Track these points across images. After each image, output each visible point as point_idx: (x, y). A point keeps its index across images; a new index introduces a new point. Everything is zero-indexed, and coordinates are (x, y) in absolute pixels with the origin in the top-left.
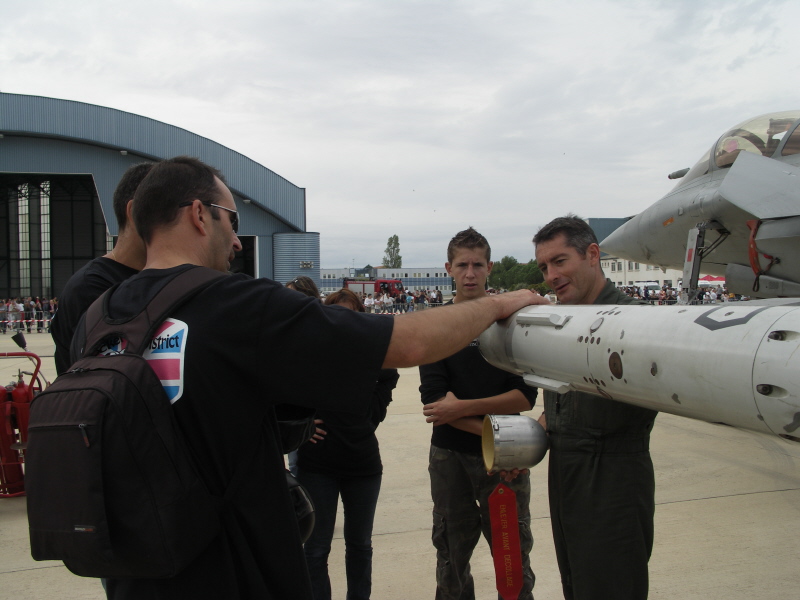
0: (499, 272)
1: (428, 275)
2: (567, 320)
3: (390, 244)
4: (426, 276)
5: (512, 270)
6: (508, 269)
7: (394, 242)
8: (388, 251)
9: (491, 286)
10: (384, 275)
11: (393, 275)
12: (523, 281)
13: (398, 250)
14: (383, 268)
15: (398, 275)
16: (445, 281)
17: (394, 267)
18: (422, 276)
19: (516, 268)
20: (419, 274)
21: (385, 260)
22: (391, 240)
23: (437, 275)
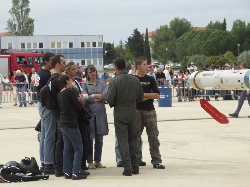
0: (167, 39)
1: (71, 45)
2: (214, 74)
3: (16, 2)
4: (68, 47)
5: (186, 36)
6: (178, 35)
8: (14, 11)
10: (10, 44)
11: (23, 45)
12: (199, 52)
13: (28, 11)
14: (7, 35)
15: (29, 44)
16: (94, 53)
17: (23, 34)
18: (63, 47)
20: (59, 44)
21: (10, 24)
23: (83, 44)
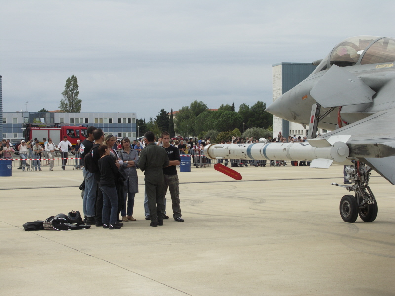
0: (187, 117)
1: (111, 121)
2: (223, 146)
3: (68, 85)
4: (108, 122)
5: (202, 116)
6: (197, 114)
7: (72, 83)
8: (66, 93)
9: (178, 132)
10: (62, 120)
11: (72, 120)
12: (213, 129)
13: (77, 93)
14: (60, 112)
15: (77, 120)
16: (129, 127)
17: (72, 111)
18: (104, 122)
19: (205, 113)
20: (101, 120)
21: (62, 103)
22: (69, 81)
23: (120, 120)
